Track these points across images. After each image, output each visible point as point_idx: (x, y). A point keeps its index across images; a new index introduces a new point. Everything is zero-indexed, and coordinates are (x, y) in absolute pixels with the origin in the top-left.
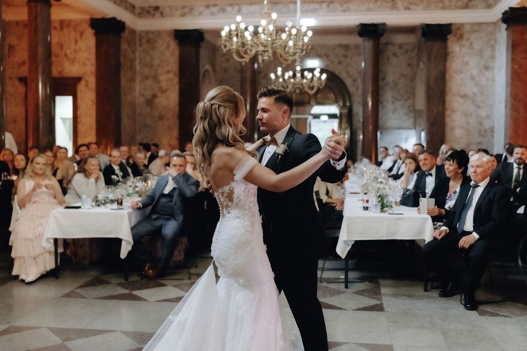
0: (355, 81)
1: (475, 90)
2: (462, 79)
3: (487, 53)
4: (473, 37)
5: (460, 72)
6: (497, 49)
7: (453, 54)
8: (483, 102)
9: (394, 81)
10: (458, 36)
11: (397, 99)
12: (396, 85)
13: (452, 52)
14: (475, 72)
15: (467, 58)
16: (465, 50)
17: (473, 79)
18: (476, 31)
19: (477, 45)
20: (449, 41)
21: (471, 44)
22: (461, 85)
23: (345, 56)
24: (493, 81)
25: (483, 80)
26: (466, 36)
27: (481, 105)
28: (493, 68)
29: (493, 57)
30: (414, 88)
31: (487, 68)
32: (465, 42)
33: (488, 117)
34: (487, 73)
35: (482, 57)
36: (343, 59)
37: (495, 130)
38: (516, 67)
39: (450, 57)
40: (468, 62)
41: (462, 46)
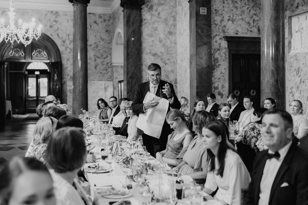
0: (64, 42)
1: (163, 50)
2: (153, 41)
3: (171, 22)
4: (160, 9)
5: (151, 36)
6: (177, 19)
7: (146, 21)
8: (169, 59)
9: (95, 43)
10: (149, 7)
11: (99, 57)
12: (97, 46)
13: (145, 20)
14: (162, 36)
15: (156, 25)
16: (154, 18)
17: (161, 41)
18: (162, 4)
19: (163, 15)
20: (143, 11)
21: (159, 14)
22: (152, 46)
23: (56, 21)
24: (176, 43)
25: (168, 43)
26: (155, 7)
27: (167, 62)
28: (175, 33)
29: (175, 25)
30: (111, 49)
31: (170, 33)
32: (154, 12)
33: (172, 71)
34: (170, 37)
35: (167, 24)
36: (54, 23)
37: (178, 81)
38: (200, 31)
39: (143, 23)
40: (157, 27)
41: (152, 15)
